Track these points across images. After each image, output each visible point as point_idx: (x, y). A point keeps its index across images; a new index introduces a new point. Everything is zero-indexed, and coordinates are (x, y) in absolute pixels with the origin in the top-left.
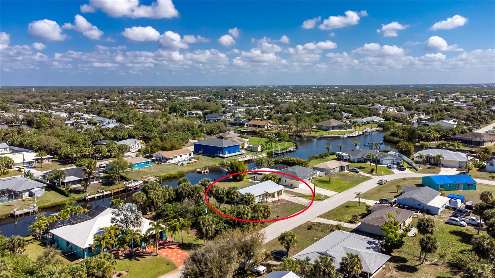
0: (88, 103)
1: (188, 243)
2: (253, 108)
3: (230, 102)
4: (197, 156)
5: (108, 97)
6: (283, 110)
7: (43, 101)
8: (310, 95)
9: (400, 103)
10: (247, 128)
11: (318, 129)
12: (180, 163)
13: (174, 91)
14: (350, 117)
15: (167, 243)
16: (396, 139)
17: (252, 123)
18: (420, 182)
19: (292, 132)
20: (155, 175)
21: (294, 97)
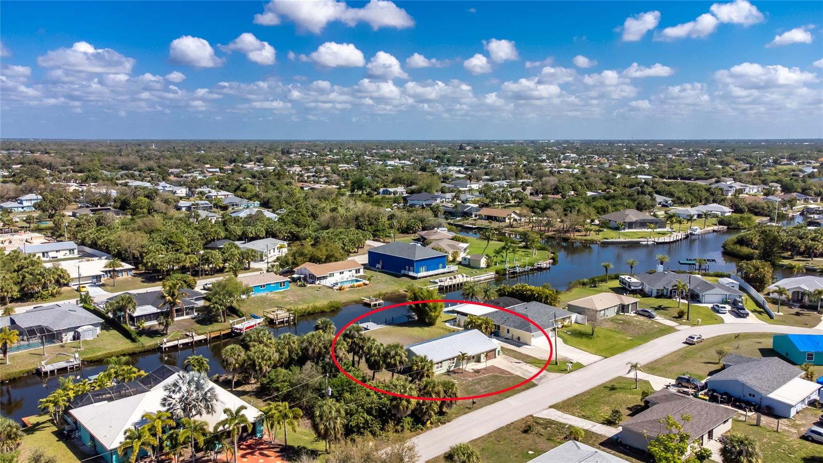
0: (227, 170)
1: (298, 447)
2: (496, 184)
3: (459, 172)
4: (370, 273)
5: (262, 159)
6: (548, 188)
7: (159, 167)
8: (608, 158)
9: (772, 178)
10: (474, 222)
11: (602, 227)
12: (337, 287)
13: (374, 149)
14: (670, 204)
15: (262, 444)
16: (745, 250)
17: (485, 212)
18: (769, 344)
19: (554, 231)
20: (288, 307)
21: (576, 163)
